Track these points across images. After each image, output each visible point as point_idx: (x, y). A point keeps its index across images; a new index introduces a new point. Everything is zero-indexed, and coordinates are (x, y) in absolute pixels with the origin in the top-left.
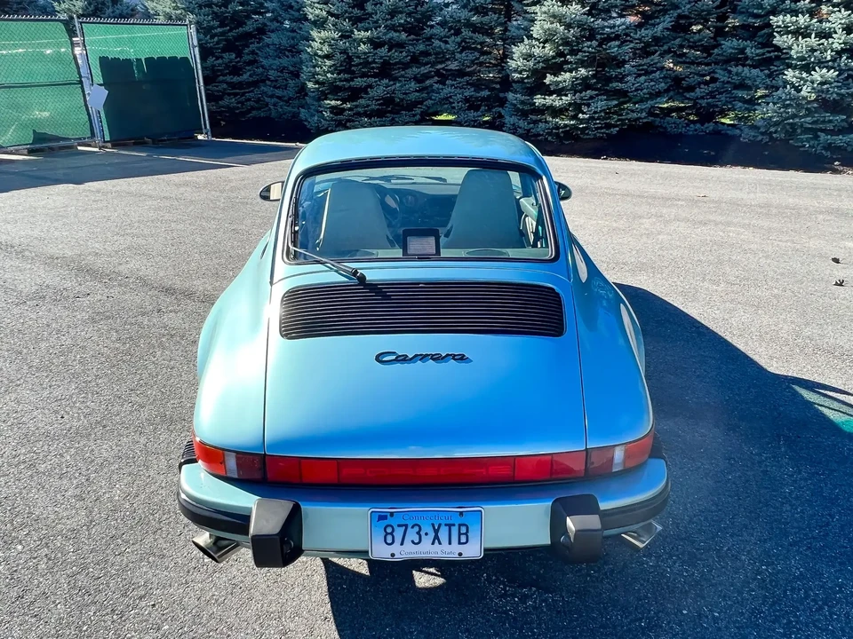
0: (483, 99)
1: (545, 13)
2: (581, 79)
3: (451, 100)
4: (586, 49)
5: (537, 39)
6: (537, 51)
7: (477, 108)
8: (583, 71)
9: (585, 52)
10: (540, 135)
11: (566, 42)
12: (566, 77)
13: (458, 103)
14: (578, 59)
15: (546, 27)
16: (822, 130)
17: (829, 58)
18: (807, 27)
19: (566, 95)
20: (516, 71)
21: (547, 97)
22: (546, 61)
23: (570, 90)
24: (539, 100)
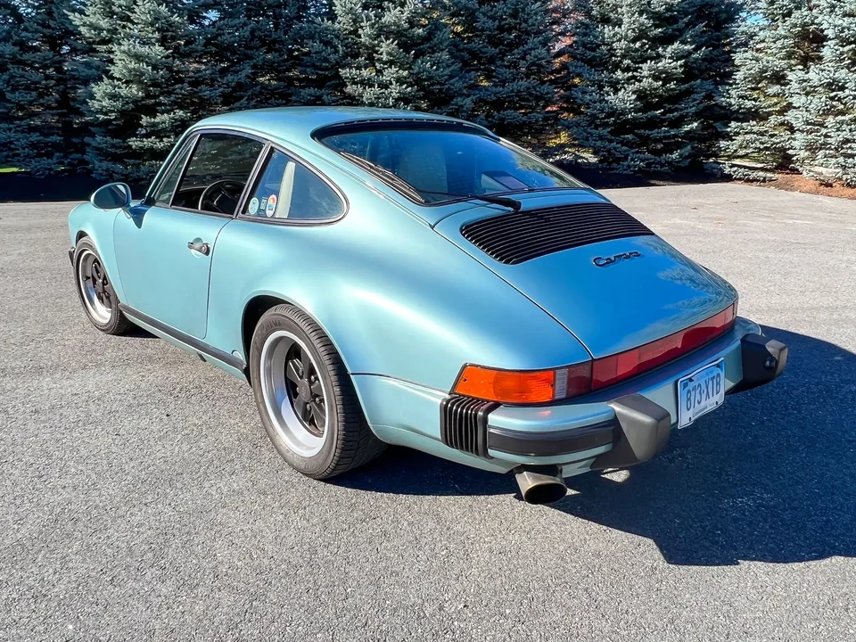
0: (55, 146)
1: (124, 52)
2: (180, 121)
3: (12, 146)
4: (178, 91)
5: (119, 79)
6: (124, 91)
7: (50, 155)
8: (180, 113)
9: (177, 94)
10: (143, 179)
11: (155, 84)
12: (163, 119)
13: (24, 148)
14: (172, 101)
15: (132, 65)
17: (391, 104)
19: (169, 137)
20: (101, 112)
21: (145, 139)
22: (135, 102)
23: (170, 131)
24: (134, 143)
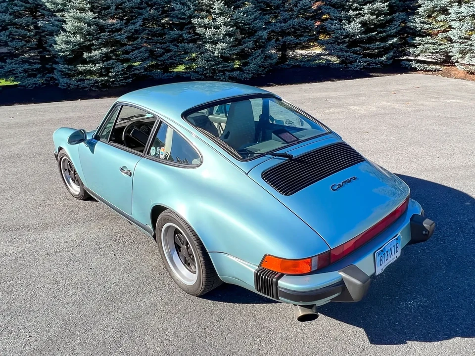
0: (37, 70)
1: (71, 17)
2: (105, 54)
3: (14, 72)
4: (103, 37)
5: (70, 32)
6: (73, 39)
7: (35, 76)
8: (105, 50)
9: (102, 39)
10: (86, 87)
11: (89, 34)
12: (96, 53)
13: (20, 73)
14: (99, 43)
15: (76, 24)
16: (226, 70)
17: (221, 38)
18: (208, 24)
19: (99, 63)
20: (60, 51)
21: (86, 65)
22: (79, 44)
23: (100, 60)
24: (81, 68)
